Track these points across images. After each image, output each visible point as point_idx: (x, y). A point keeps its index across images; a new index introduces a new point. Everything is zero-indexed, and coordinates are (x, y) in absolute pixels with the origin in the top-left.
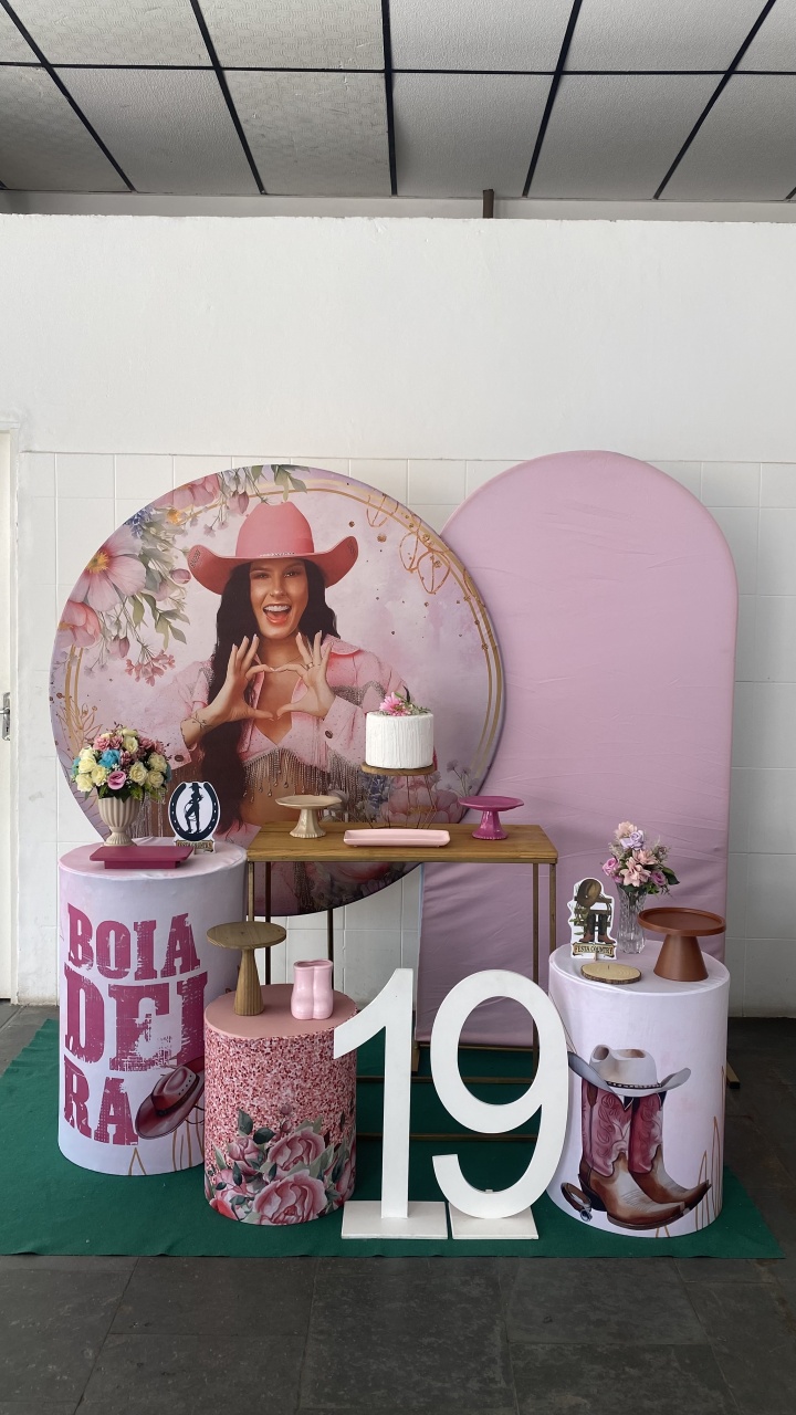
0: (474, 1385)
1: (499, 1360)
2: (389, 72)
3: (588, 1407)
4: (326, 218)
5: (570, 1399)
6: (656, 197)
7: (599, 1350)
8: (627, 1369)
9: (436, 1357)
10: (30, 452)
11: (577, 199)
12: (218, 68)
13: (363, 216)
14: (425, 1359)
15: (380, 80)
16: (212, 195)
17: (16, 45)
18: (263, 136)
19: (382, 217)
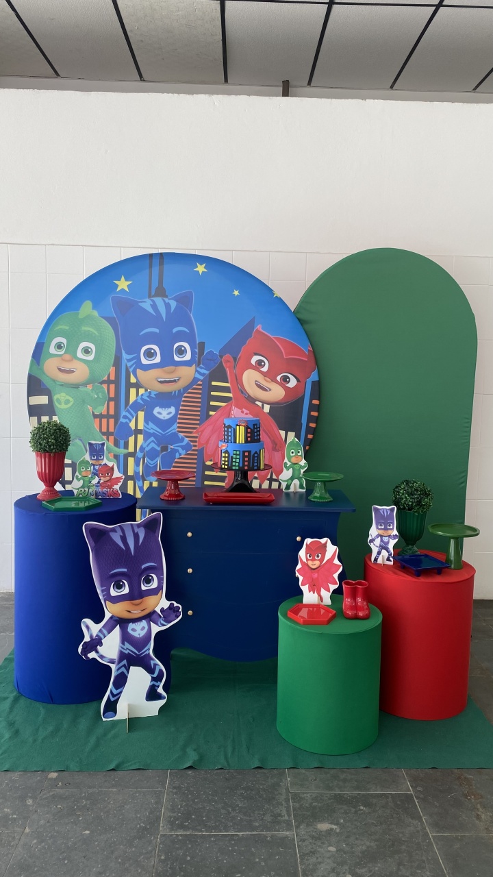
0: (268, 818)
1: (283, 803)
3: (338, 830)
4: (182, 96)
5: (324, 826)
6: (392, 87)
7: (345, 796)
8: (362, 808)
9: (245, 801)
11: (342, 88)
13: (205, 93)
14: (238, 803)
15: (217, 5)
16: (109, 80)
18: (142, 41)
19: (218, 94)
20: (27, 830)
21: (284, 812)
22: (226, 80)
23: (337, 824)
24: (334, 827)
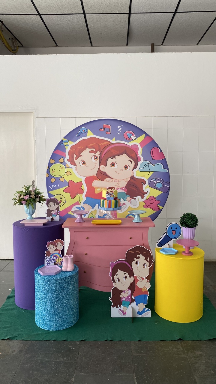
0: (175, 349)
2: (130, 13)
3: (204, 354)
5: (199, 353)
6: (197, 44)
8: (212, 346)
10: (38, 117)
11: (177, 45)
12: (84, 14)
13: (124, 53)
15: (127, 16)
16: (78, 47)
17: (32, 10)
18: (94, 31)
19: (130, 53)
20: (80, 354)
21: (181, 348)
22: (127, 45)
23: (204, 352)
24: (203, 353)
